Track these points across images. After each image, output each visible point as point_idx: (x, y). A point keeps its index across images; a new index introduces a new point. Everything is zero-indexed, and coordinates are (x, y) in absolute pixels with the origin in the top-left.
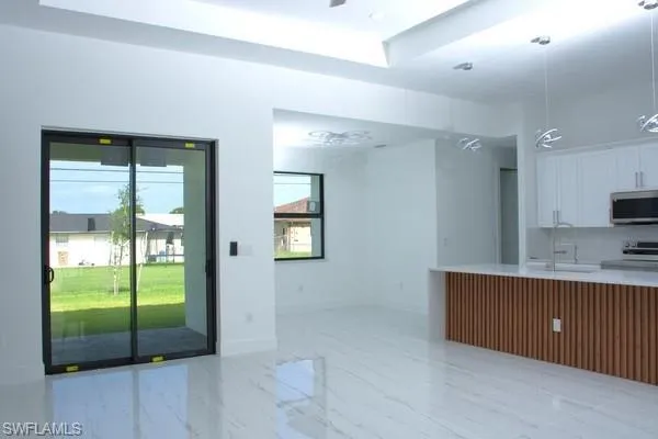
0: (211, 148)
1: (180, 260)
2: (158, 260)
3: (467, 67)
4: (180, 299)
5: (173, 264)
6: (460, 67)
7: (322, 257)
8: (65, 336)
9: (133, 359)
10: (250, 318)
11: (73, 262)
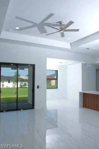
0: (34, 66)
1: (27, 87)
2: (23, 86)
3: (88, 49)
4: (27, 96)
5: (26, 87)
6: (86, 49)
7: (57, 88)
8: (3, 103)
9: (17, 109)
10: (41, 102)
11: (5, 87)
